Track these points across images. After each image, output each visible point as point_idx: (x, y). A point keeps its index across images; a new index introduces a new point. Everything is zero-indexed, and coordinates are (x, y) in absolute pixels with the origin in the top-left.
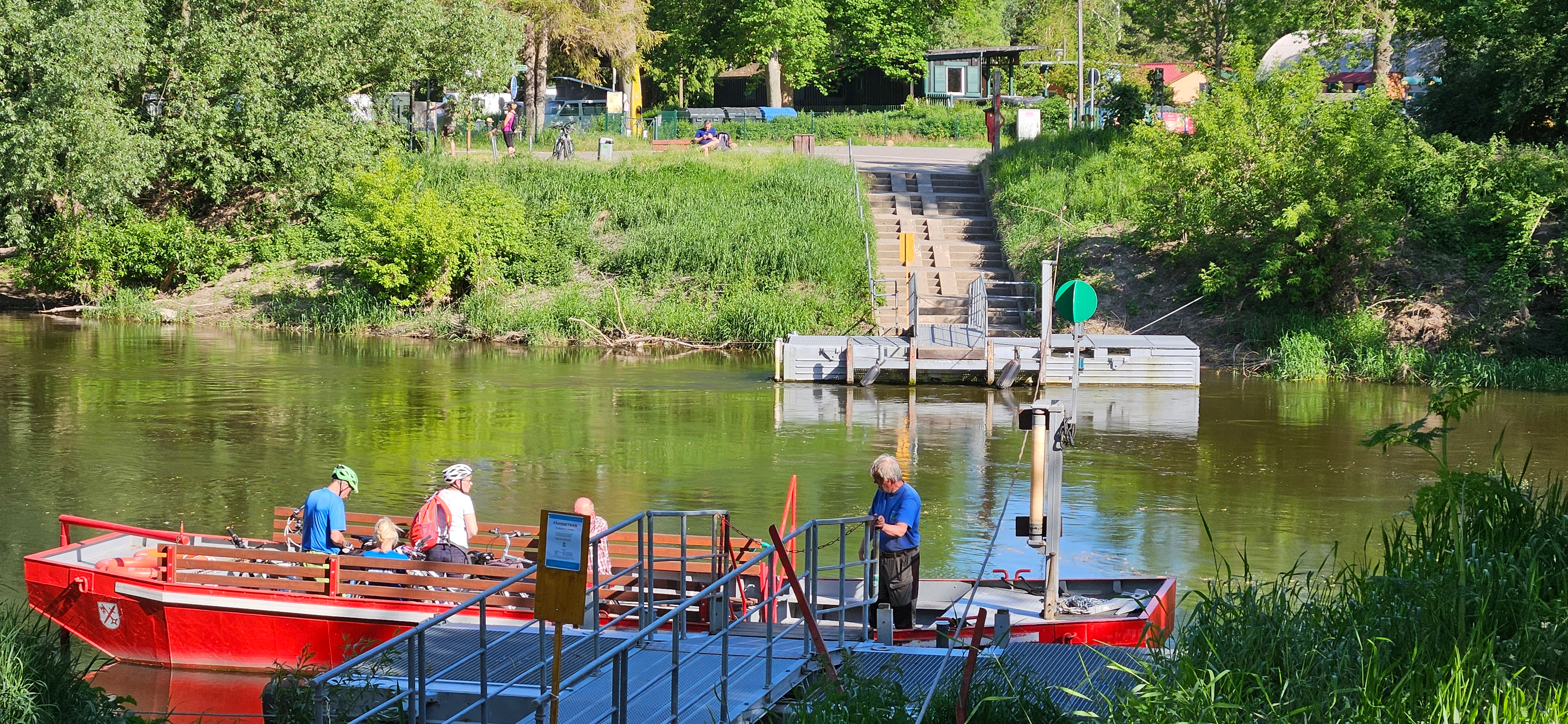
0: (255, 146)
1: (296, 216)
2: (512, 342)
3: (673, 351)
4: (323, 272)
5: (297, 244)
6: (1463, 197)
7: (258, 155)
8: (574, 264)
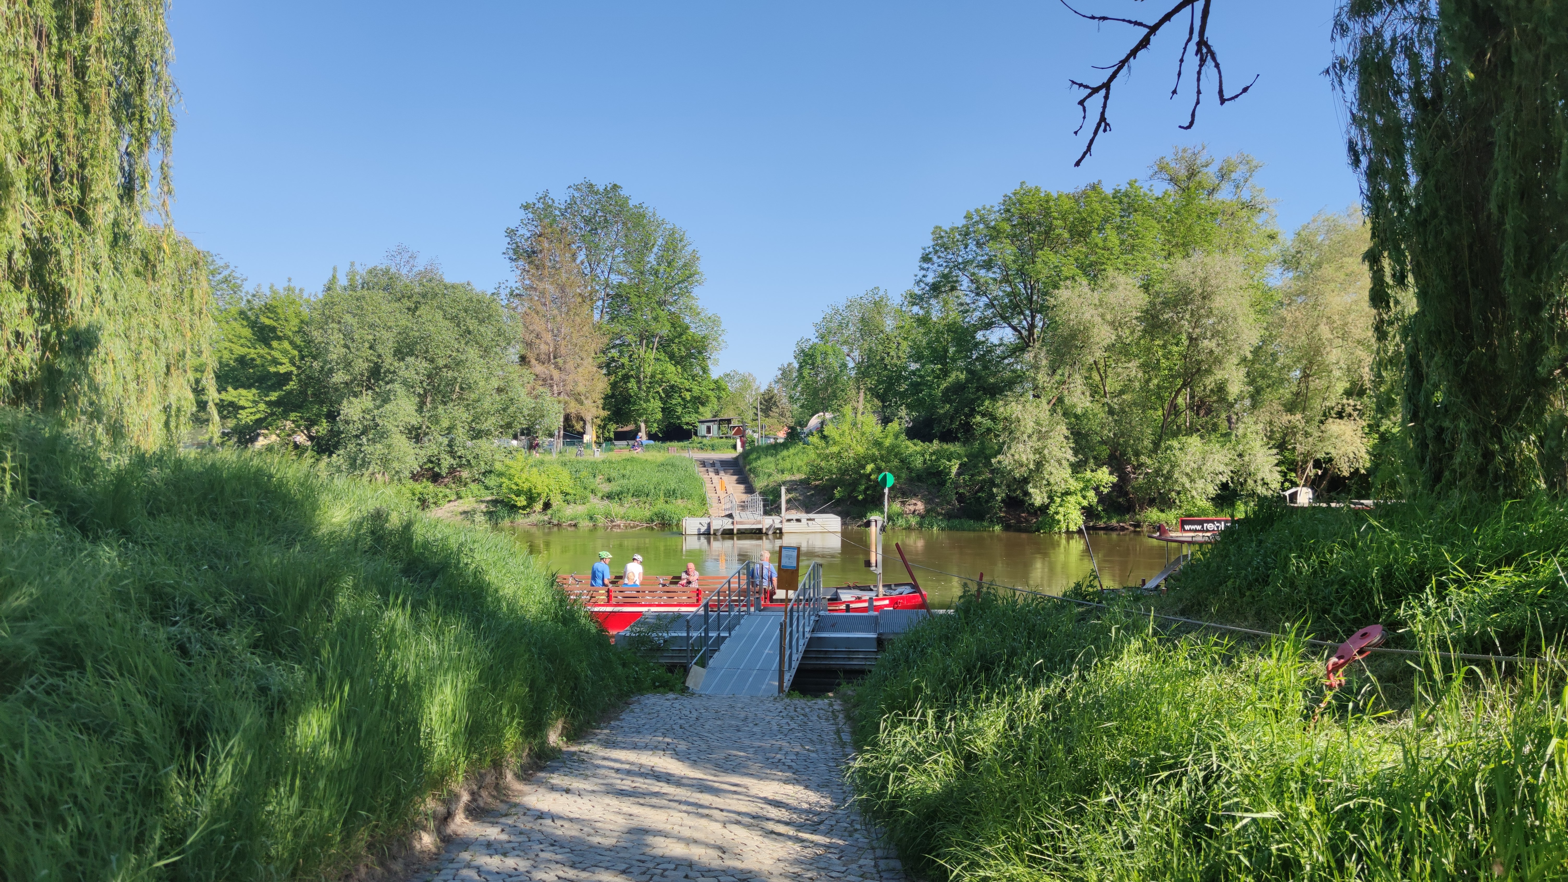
0: (459, 454)
1: (474, 481)
2: (570, 525)
3: (634, 527)
4: (488, 502)
5: (476, 492)
6: (925, 462)
7: (460, 457)
8: (591, 496)
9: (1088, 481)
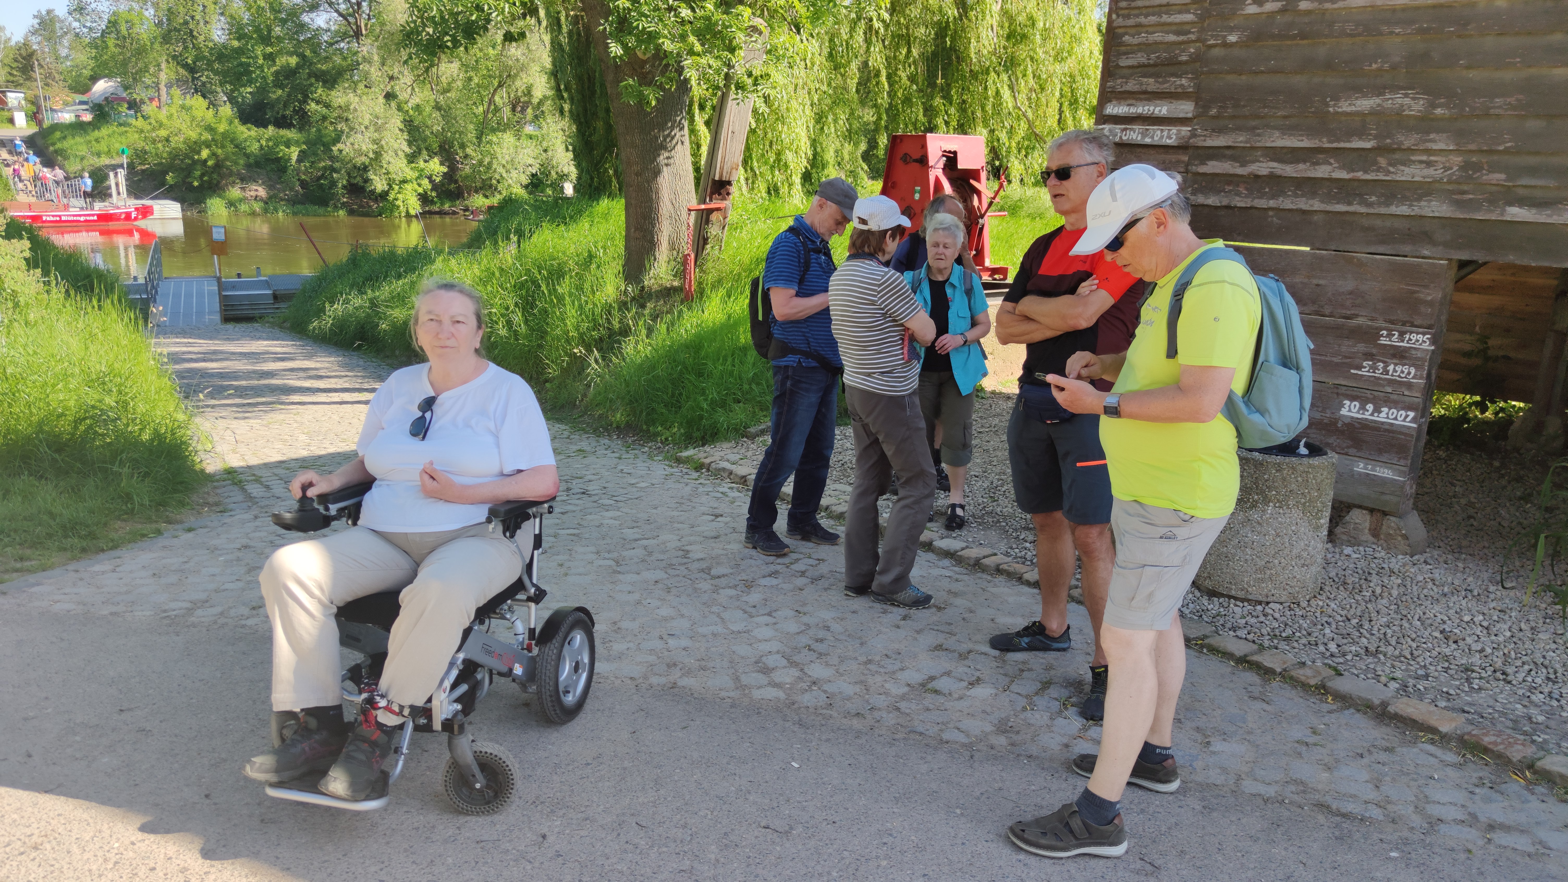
9: (422, 170)
